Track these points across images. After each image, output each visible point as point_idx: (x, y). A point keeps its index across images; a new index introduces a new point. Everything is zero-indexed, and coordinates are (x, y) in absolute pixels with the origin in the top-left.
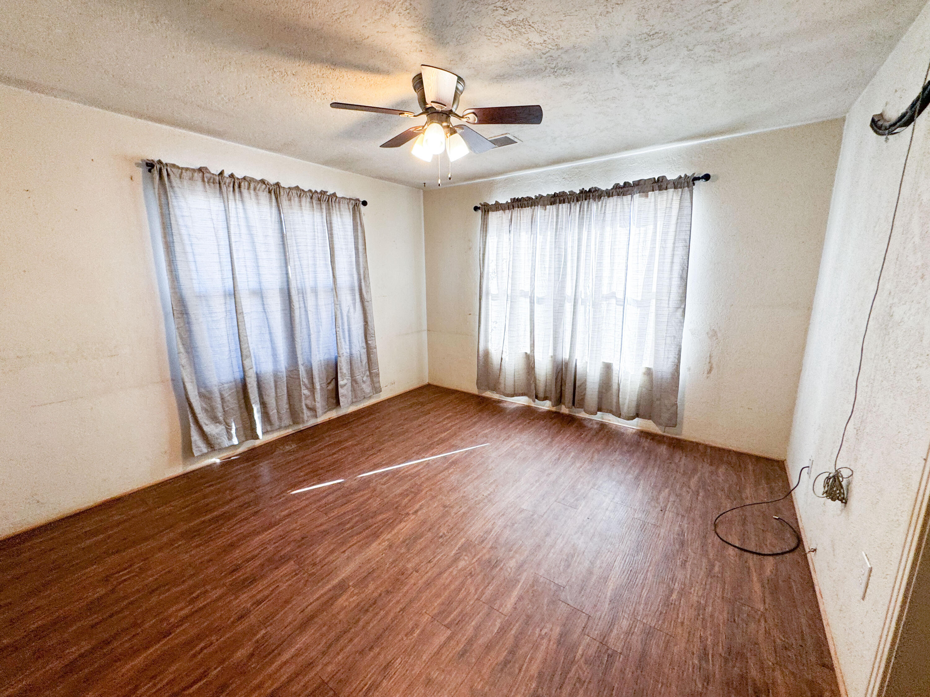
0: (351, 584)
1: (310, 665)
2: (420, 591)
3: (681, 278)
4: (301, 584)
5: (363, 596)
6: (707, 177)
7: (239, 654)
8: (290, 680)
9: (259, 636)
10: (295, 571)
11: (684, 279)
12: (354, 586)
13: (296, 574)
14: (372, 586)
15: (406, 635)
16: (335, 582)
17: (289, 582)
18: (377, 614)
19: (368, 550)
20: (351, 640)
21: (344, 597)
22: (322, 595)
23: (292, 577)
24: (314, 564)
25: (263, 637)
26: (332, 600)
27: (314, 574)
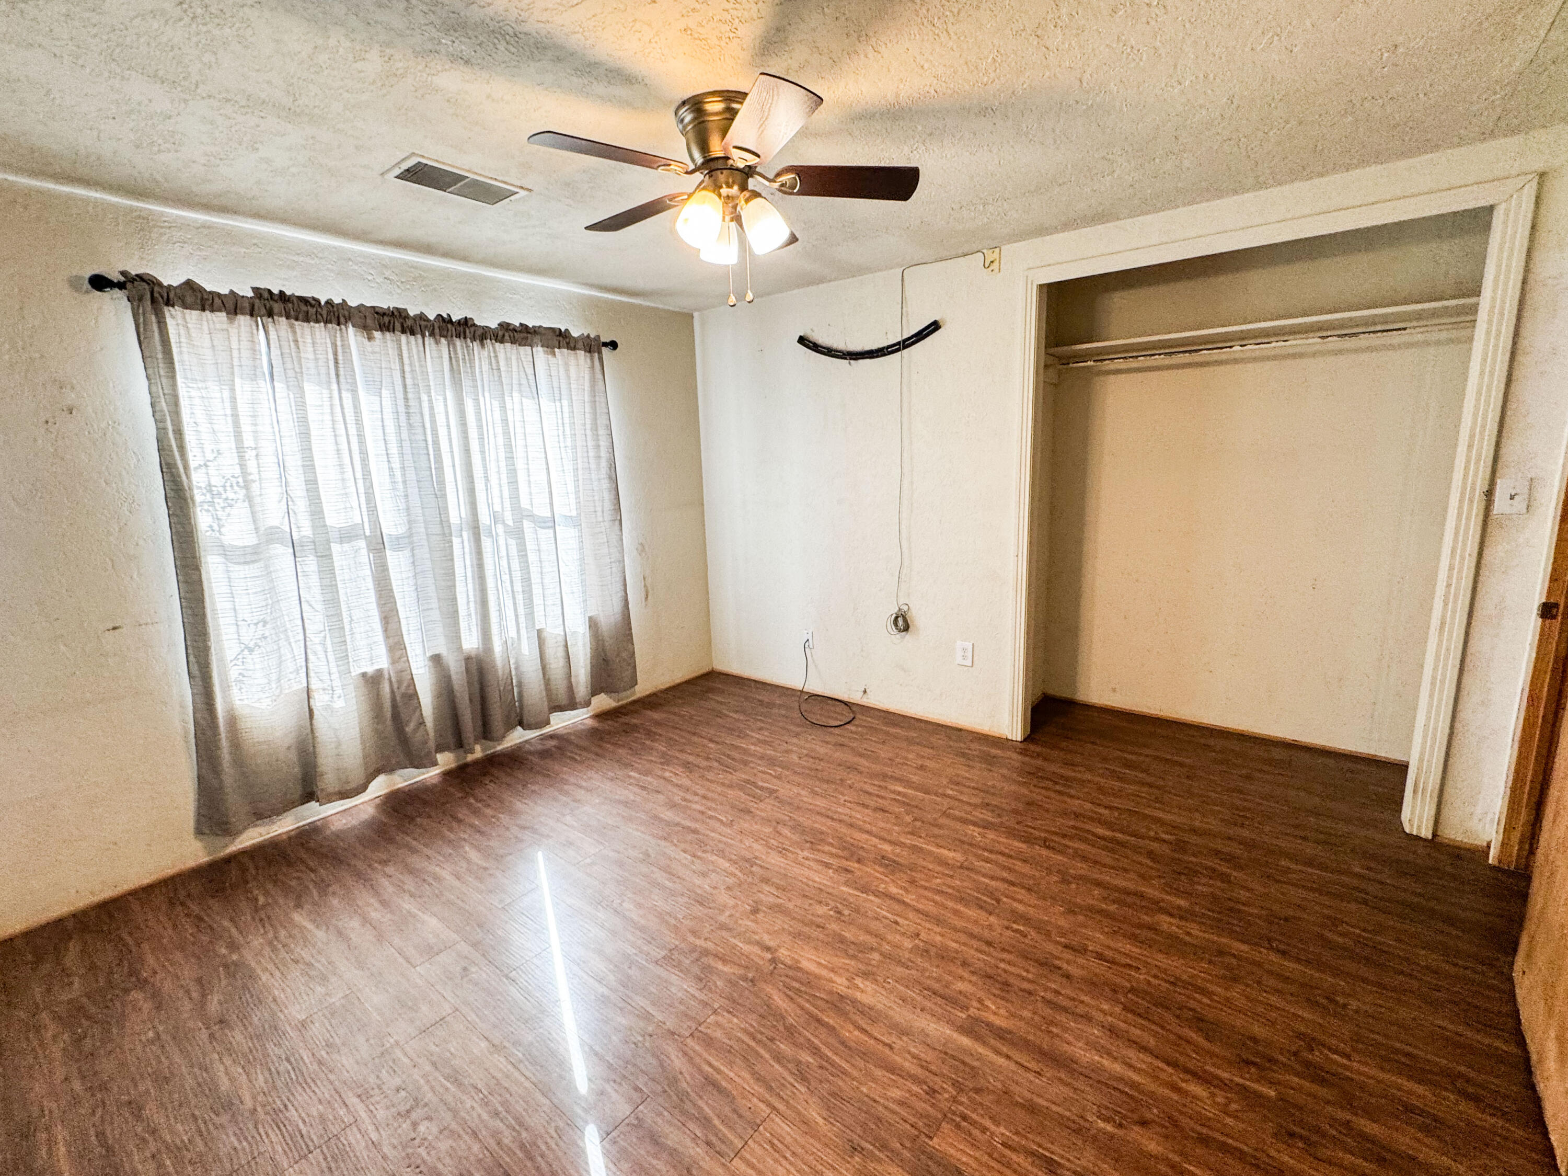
0: (964, 1016)
1: (1112, 1031)
2: (956, 930)
3: (610, 478)
4: (987, 1100)
5: (981, 994)
6: (613, 345)
7: (1153, 1147)
8: (1144, 1049)
9: (1109, 1128)
10: (958, 1126)
11: (614, 480)
12: (965, 1008)
13: (964, 1118)
14: (960, 986)
15: (1025, 936)
16: (965, 1041)
17: (988, 1123)
18: (1005, 971)
19: (880, 1006)
20: (1057, 993)
21: (992, 1018)
22: (998, 1052)
23: (974, 1123)
24: (932, 1092)
25: (1107, 1120)
26: (1001, 1034)
27: (955, 1084)
